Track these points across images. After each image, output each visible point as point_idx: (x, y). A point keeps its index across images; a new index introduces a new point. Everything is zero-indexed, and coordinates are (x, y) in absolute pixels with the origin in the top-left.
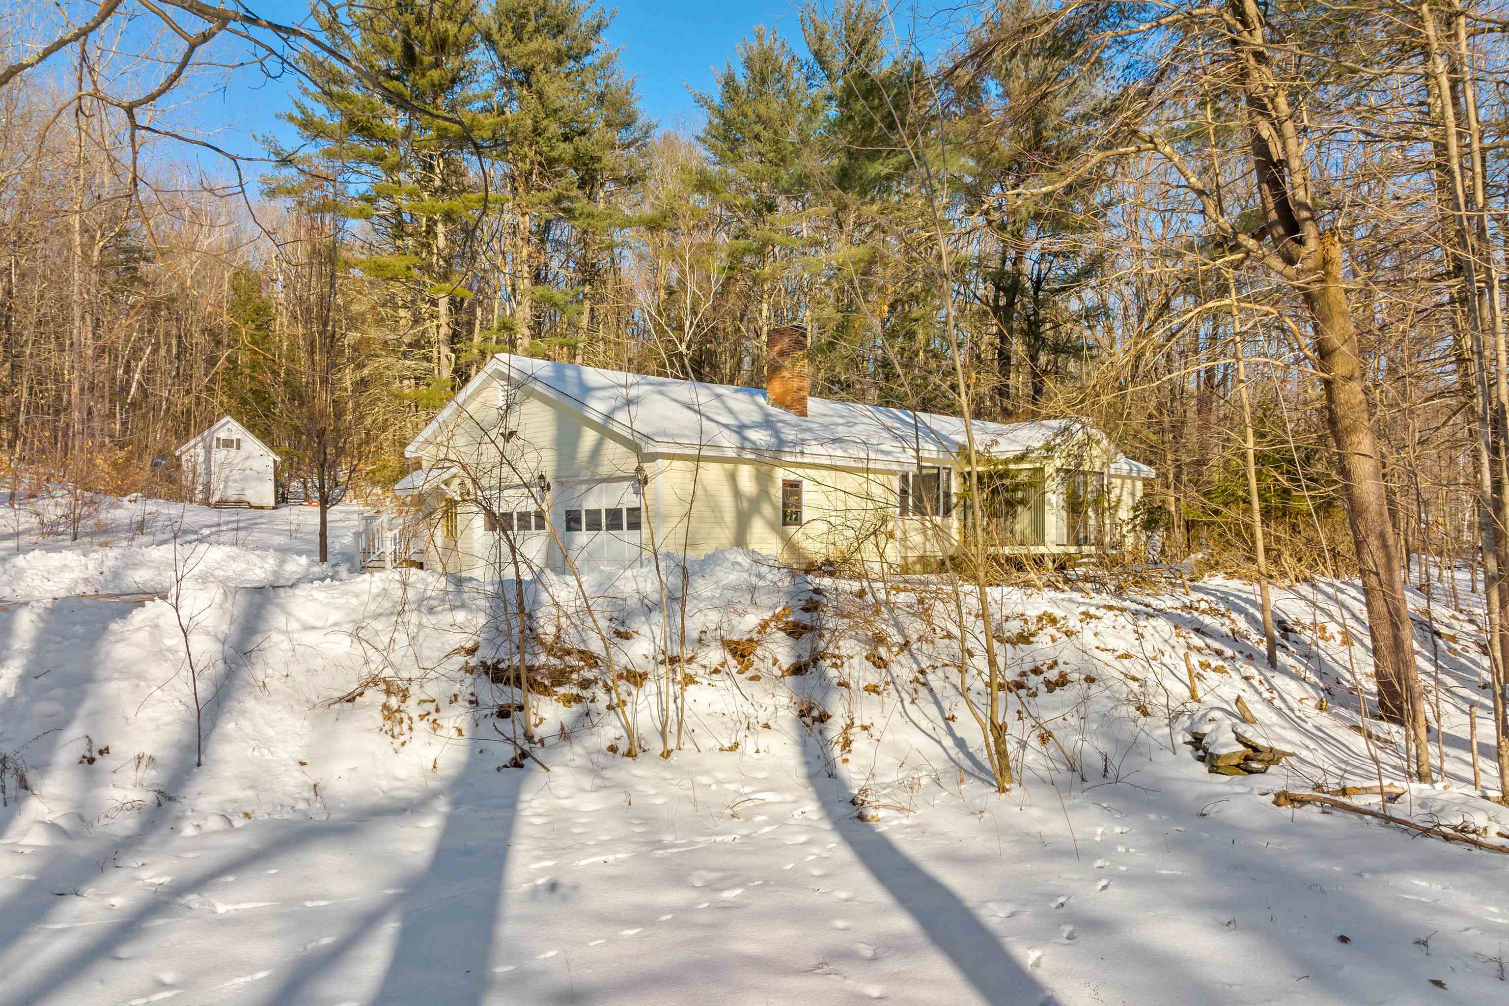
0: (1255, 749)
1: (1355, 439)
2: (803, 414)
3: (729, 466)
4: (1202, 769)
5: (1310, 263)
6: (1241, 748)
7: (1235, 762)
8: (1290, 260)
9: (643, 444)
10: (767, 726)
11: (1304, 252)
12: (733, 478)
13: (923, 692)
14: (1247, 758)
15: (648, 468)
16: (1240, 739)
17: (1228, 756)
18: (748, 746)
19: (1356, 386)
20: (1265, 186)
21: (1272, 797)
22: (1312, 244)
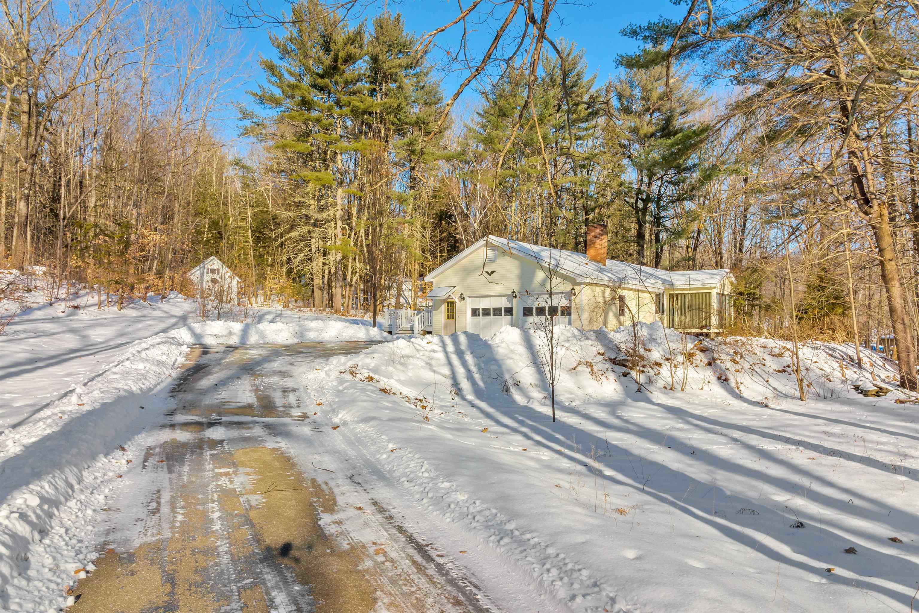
0: (881, 388)
1: (893, 283)
2: (605, 265)
3: (602, 288)
4: (861, 396)
5: (874, 215)
6: (876, 388)
7: (873, 393)
8: (866, 213)
9: (576, 278)
10: (709, 382)
11: (872, 211)
12: (604, 292)
13: (754, 373)
14: (877, 392)
15: (577, 289)
16: (875, 385)
17: (872, 391)
18: (706, 388)
19: (893, 263)
20: (856, 184)
21: (894, 401)
22: (876, 208)
